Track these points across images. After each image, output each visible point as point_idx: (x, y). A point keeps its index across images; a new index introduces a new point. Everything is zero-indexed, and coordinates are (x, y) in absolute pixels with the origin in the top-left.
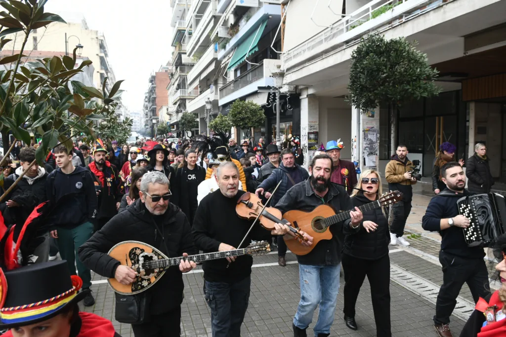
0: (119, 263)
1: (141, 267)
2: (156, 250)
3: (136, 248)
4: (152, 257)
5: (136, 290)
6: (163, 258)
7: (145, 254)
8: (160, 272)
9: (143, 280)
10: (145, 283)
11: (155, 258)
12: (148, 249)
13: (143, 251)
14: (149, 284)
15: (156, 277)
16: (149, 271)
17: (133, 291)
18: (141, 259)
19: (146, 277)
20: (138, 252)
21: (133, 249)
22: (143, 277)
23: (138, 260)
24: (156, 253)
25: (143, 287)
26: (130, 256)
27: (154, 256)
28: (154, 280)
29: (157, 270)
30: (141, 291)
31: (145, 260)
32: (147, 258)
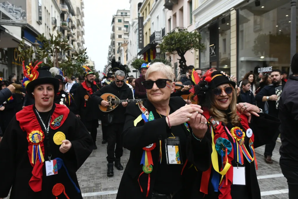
1: (110, 102)
2: (116, 97)
3: (109, 96)
4: (114, 99)
6: (118, 100)
7: (112, 98)
8: (117, 105)
9: (110, 107)
10: (111, 108)
11: (116, 100)
12: (114, 96)
13: (112, 97)
14: (112, 109)
15: (115, 107)
16: (113, 104)
17: (107, 111)
18: (111, 100)
19: (112, 106)
20: (110, 97)
21: (108, 96)
22: (111, 106)
23: (110, 100)
24: (116, 98)
25: (110, 110)
26: (107, 99)
27: (115, 99)
28: (114, 108)
29: (116, 104)
30: (110, 111)
31: (112, 100)
32: (113, 100)
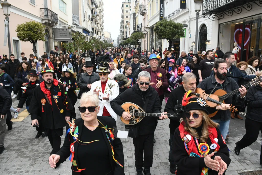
0: (124, 111)
1: (133, 114)
2: (140, 108)
3: (132, 106)
4: (138, 111)
5: (131, 124)
6: (143, 112)
7: (135, 109)
8: (141, 118)
9: (134, 120)
10: (134, 122)
11: (139, 111)
12: (137, 107)
13: (134, 108)
14: (136, 122)
15: (139, 120)
16: (136, 117)
17: (129, 124)
18: (134, 111)
19: (135, 119)
20: (133, 108)
21: (130, 106)
22: (134, 119)
23: (132, 111)
24: (140, 110)
25: (133, 123)
26: (129, 109)
27: (139, 110)
28: (138, 121)
29: (139, 117)
30: (133, 125)
31: (135, 112)
32: (136, 111)
